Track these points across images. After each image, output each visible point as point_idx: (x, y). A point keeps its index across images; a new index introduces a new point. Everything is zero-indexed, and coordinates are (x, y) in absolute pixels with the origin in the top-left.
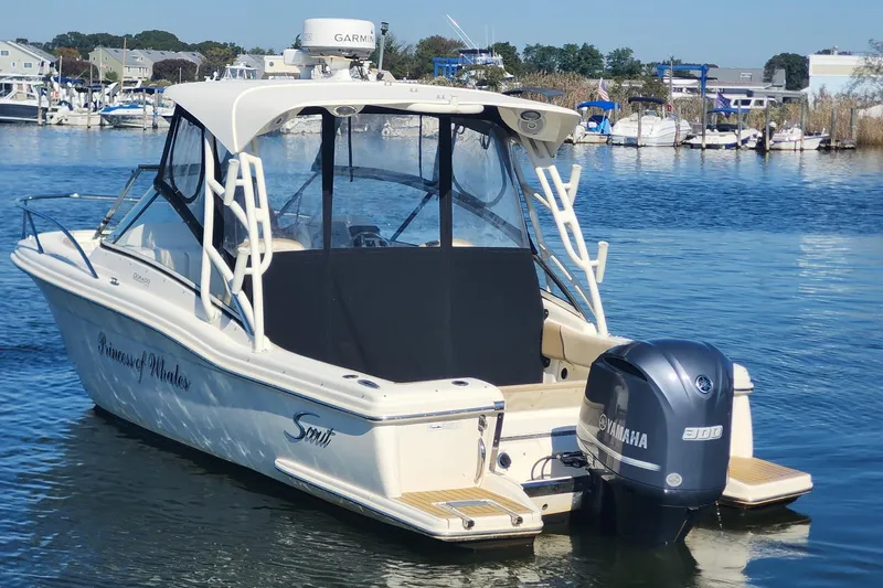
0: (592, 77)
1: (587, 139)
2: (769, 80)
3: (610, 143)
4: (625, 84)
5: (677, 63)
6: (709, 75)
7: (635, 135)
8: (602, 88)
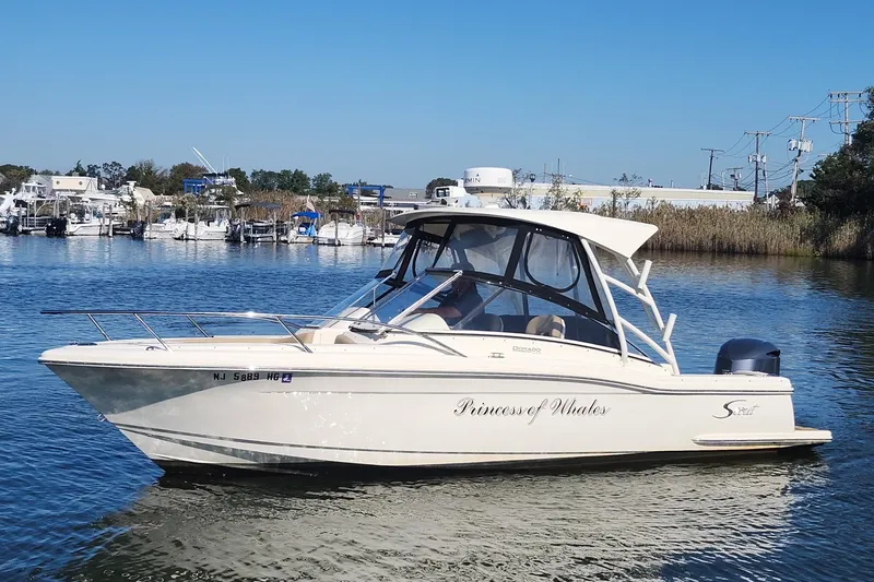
0: (301, 194)
1: (298, 240)
2: (430, 198)
3: (316, 243)
4: (326, 200)
5: (363, 184)
6: (386, 194)
7: (334, 237)
8: (309, 203)
